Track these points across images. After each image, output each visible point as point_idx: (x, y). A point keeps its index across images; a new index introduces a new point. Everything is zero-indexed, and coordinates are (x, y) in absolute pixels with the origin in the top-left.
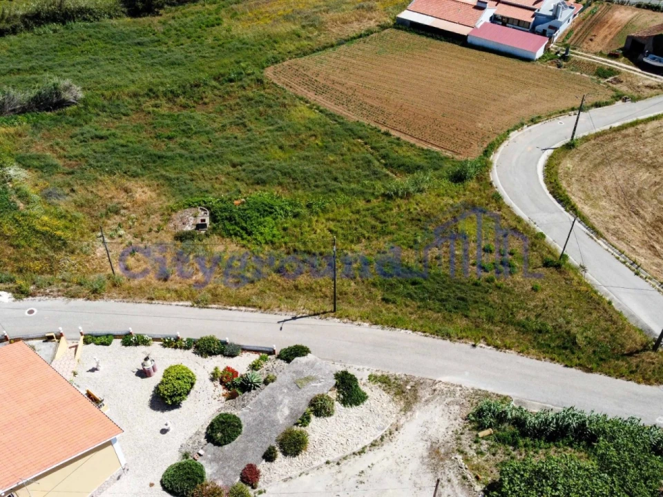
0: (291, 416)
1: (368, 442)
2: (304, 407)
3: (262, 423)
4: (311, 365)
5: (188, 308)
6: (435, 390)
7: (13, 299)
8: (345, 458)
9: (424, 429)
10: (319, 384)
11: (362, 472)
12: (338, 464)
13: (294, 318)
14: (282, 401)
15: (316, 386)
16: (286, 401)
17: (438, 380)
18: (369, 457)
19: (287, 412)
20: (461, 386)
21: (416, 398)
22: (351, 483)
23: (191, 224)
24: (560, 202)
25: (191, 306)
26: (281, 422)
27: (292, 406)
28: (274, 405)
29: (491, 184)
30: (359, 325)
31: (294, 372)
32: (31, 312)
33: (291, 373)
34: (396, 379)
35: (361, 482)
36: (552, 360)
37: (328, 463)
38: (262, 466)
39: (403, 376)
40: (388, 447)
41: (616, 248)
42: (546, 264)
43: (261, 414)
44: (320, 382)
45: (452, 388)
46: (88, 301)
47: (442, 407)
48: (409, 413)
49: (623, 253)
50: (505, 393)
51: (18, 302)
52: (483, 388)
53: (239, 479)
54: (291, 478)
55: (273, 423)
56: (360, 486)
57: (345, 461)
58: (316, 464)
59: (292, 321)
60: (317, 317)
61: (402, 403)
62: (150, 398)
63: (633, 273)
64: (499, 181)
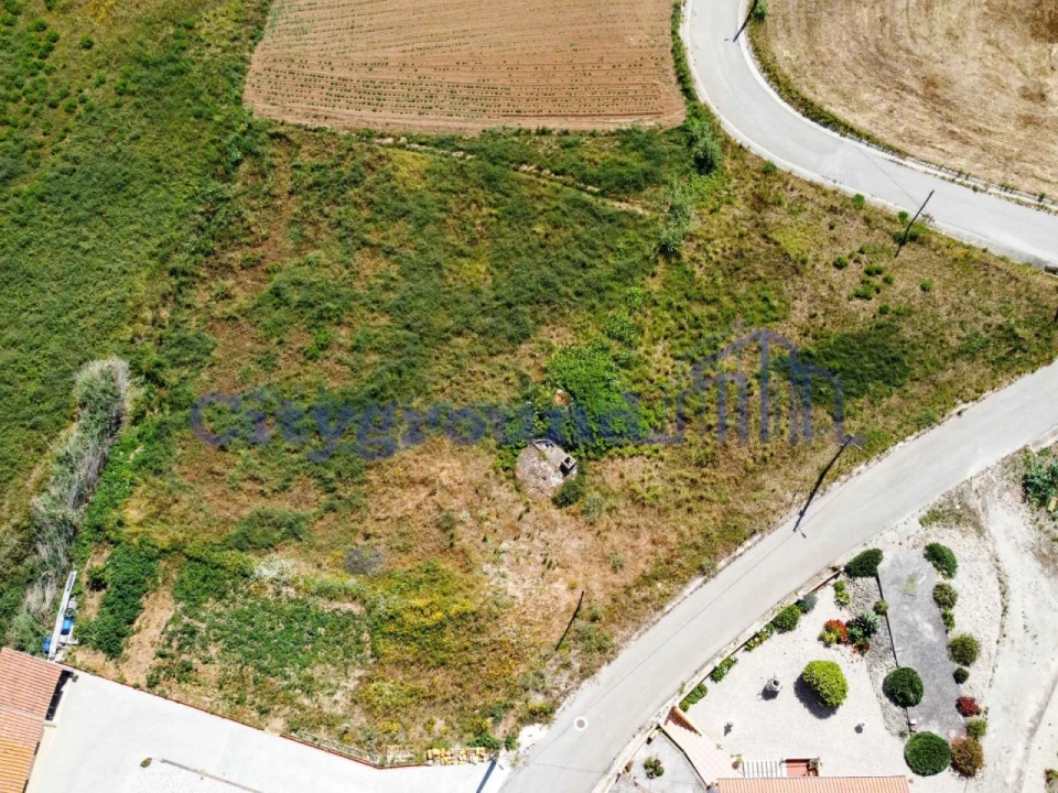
0: (937, 628)
1: (998, 596)
2: (936, 611)
3: (923, 654)
4: (896, 564)
5: (705, 586)
6: (976, 491)
7: (546, 726)
8: (1002, 626)
9: (1013, 541)
10: (924, 578)
11: (1025, 627)
12: (1004, 636)
13: (802, 514)
14: (914, 620)
15: (923, 583)
16: (918, 618)
17: (968, 478)
18: (1014, 608)
19: (929, 627)
20: (988, 468)
21: (973, 512)
22: (1029, 643)
23: (553, 473)
24: (826, 125)
25: (705, 582)
26: (936, 640)
27: (927, 618)
28: (913, 630)
29: (741, 147)
30: (859, 473)
31: (892, 583)
32: (581, 724)
33: (891, 587)
34: (940, 507)
35: (1035, 636)
36: (1019, 373)
37: (998, 642)
38: (965, 690)
39: (942, 498)
40: (1012, 584)
41: (930, 163)
42: (901, 241)
43: (914, 647)
44: (922, 575)
45: (985, 476)
46: (613, 663)
47: (999, 505)
48: (986, 534)
49: (942, 166)
50: (1020, 446)
51: (553, 726)
52: (1004, 456)
53: (961, 717)
54: (991, 680)
55: (932, 647)
56: (1037, 640)
57: (1006, 628)
58: (993, 652)
59: (804, 518)
60: (816, 496)
61: (970, 528)
62: (806, 711)
63: (971, 191)
64: (741, 134)
